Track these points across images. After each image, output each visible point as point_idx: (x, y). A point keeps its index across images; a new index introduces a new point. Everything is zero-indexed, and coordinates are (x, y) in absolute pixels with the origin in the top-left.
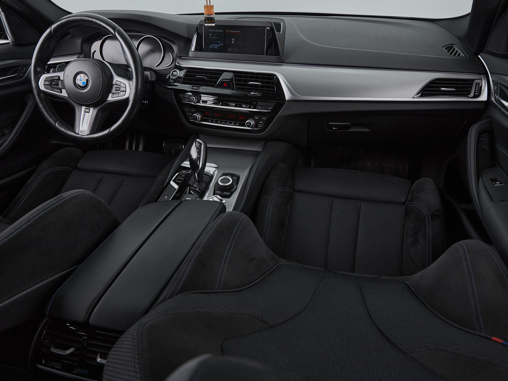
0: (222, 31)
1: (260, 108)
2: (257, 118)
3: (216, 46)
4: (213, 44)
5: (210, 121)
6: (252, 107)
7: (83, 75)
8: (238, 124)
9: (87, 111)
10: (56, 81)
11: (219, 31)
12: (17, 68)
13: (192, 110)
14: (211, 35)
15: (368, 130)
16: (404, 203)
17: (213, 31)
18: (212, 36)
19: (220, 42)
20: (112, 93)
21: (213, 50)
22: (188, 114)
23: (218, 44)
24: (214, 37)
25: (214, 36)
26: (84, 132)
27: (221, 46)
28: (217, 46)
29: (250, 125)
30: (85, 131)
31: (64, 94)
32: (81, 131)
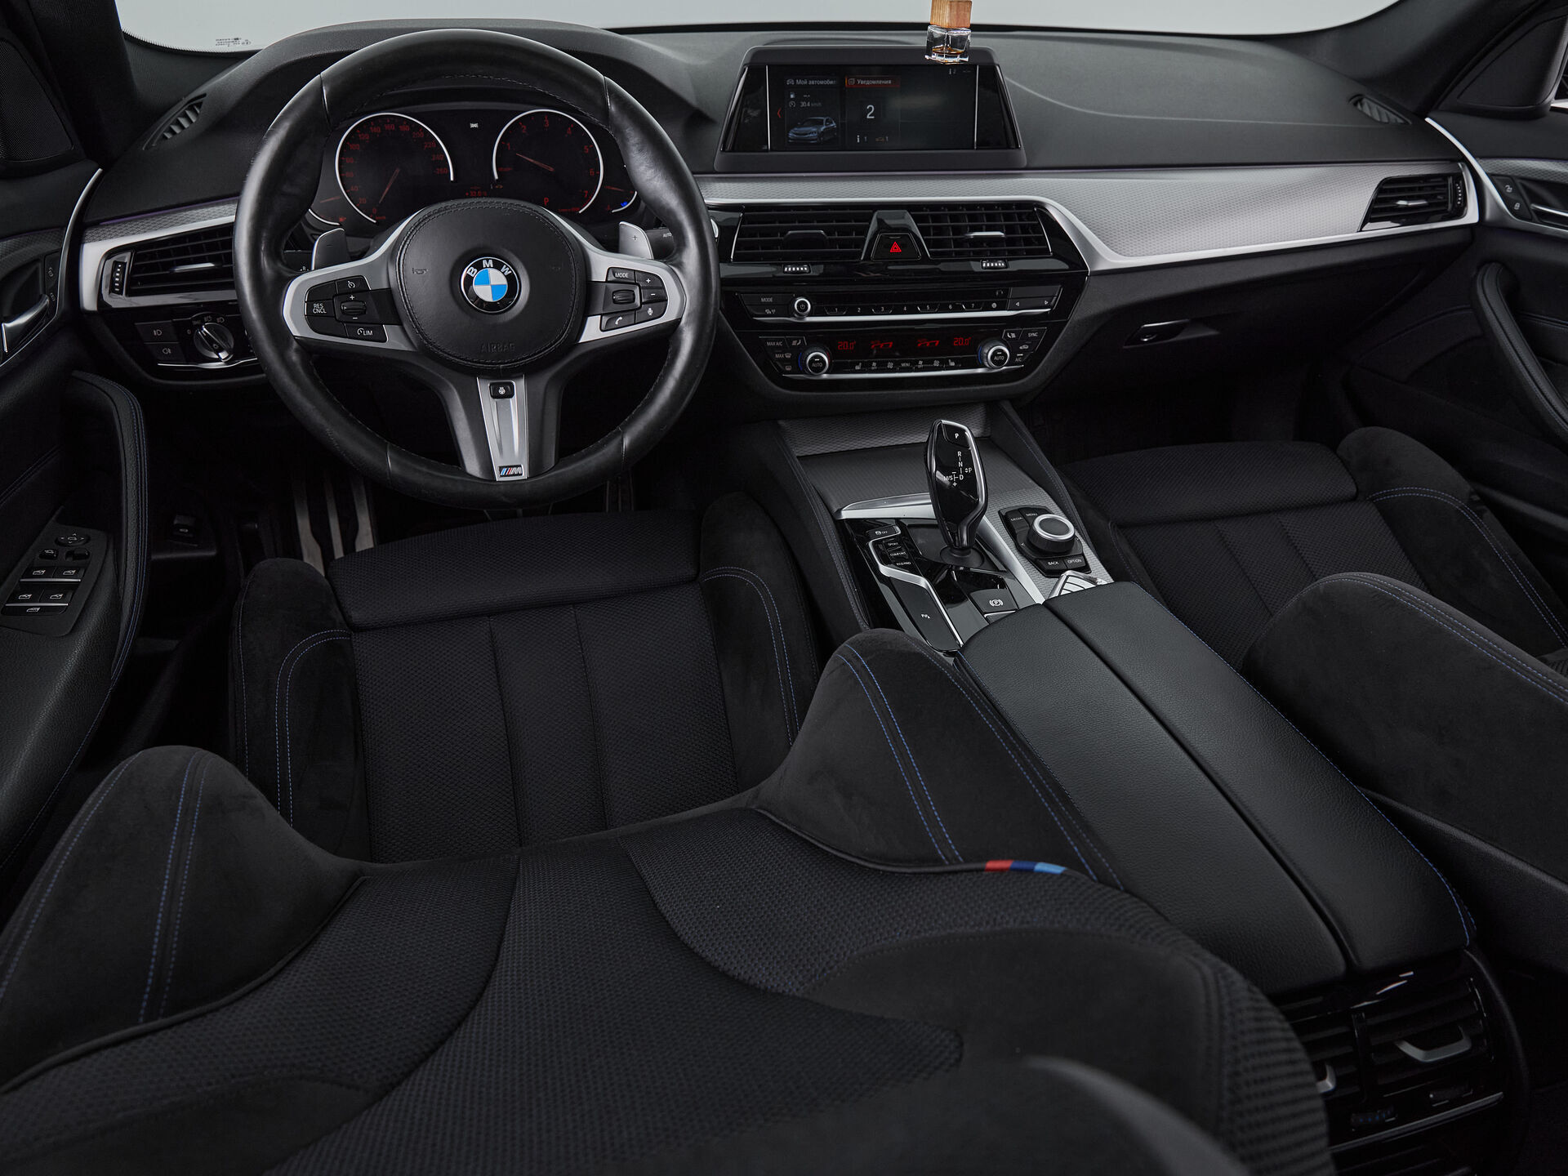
0: (831, 82)
1: (1018, 304)
2: (1013, 335)
3: (812, 132)
4: (802, 126)
5: (858, 368)
6: (994, 305)
7: (491, 262)
8: (953, 364)
9: (502, 391)
10: (352, 297)
11: (822, 82)
12: (29, 272)
13: (794, 343)
14: (792, 96)
15: (1212, 333)
16: (1354, 499)
17: (799, 82)
18: (798, 100)
19: (825, 119)
20: (602, 315)
21: (802, 144)
22: (777, 356)
23: (820, 123)
24: (803, 104)
25: (806, 100)
26: (514, 471)
27: (828, 131)
28: (815, 130)
29: (1002, 358)
30: (517, 466)
31: (394, 340)
32: (501, 468)
